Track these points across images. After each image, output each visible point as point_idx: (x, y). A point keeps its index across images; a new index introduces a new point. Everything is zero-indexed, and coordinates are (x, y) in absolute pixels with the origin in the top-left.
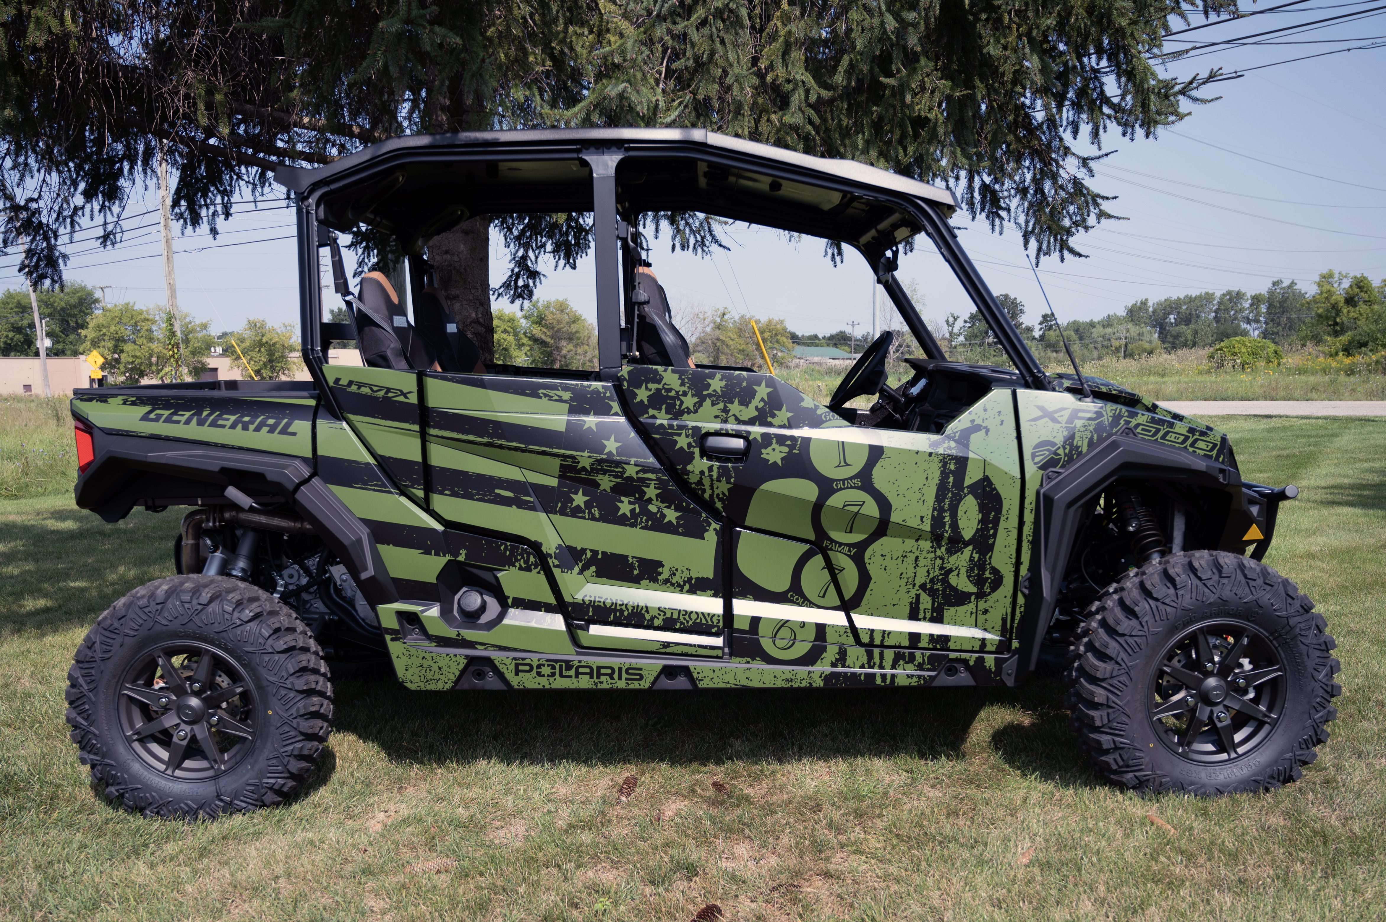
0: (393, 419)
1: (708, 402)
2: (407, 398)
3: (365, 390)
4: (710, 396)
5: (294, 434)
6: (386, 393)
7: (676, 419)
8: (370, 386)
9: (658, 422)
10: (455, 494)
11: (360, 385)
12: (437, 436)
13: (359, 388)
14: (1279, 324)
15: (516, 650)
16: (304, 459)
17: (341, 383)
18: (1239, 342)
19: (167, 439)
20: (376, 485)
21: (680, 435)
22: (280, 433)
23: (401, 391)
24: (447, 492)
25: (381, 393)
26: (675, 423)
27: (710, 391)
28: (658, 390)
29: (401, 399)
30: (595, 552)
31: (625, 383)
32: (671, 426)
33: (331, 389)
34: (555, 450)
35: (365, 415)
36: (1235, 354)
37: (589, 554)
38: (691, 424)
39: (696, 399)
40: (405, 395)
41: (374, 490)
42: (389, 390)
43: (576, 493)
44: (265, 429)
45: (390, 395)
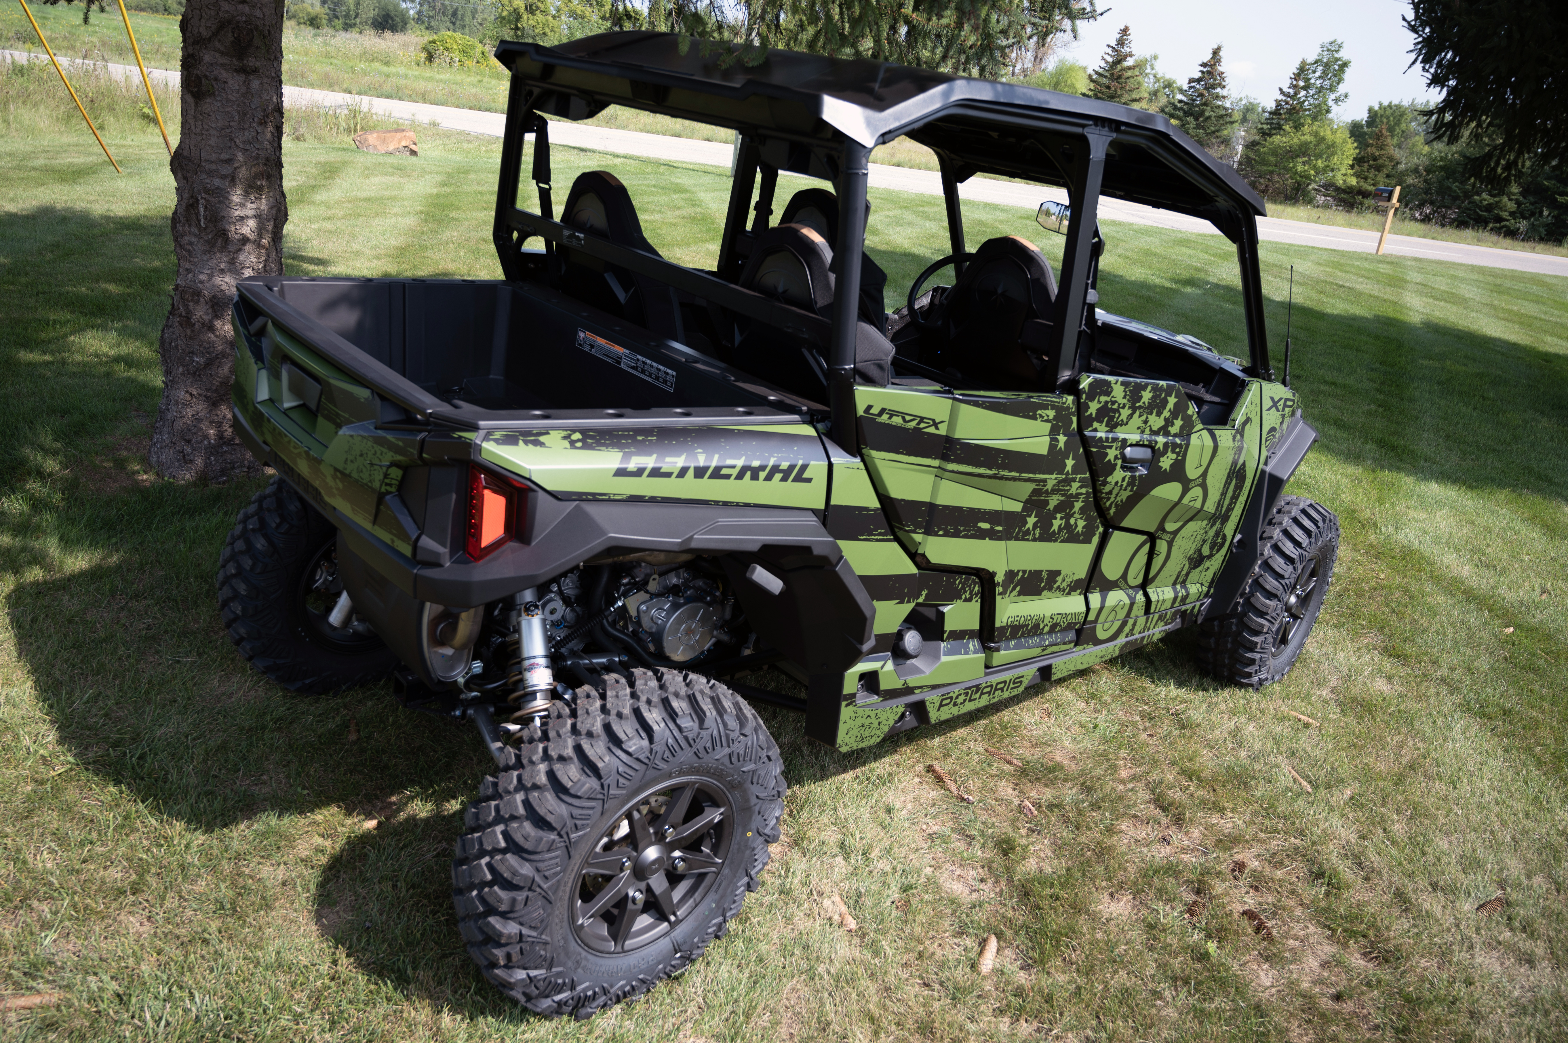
0: (916, 455)
1: (1138, 413)
2: (937, 428)
3: (897, 420)
4: (1140, 407)
5: (809, 480)
6: (918, 424)
7: (1110, 431)
8: (903, 415)
9: (1099, 435)
10: (947, 534)
11: (892, 414)
12: (953, 472)
13: (890, 418)
14: (434, 8)
15: (944, 685)
16: (815, 511)
17: (872, 411)
18: (450, 37)
19: (653, 500)
20: (879, 534)
21: (1111, 447)
22: (794, 481)
23: (933, 420)
24: (941, 533)
25: (913, 424)
26: (1110, 435)
27: (1141, 404)
28: (1106, 402)
29: (932, 430)
30: (1024, 572)
31: (1084, 396)
32: (1107, 438)
33: (858, 420)
34: (1038, 476)
35: (889, 451)
36: (447, 49)
37: (1021, 574)
38: (1122, 436)
39: (1130, 412)
40: (936, 425)
41: (877, 540)
42: (922, 419)
43: (1030, 516)
44: (778, 476)
45: (922, 425)
